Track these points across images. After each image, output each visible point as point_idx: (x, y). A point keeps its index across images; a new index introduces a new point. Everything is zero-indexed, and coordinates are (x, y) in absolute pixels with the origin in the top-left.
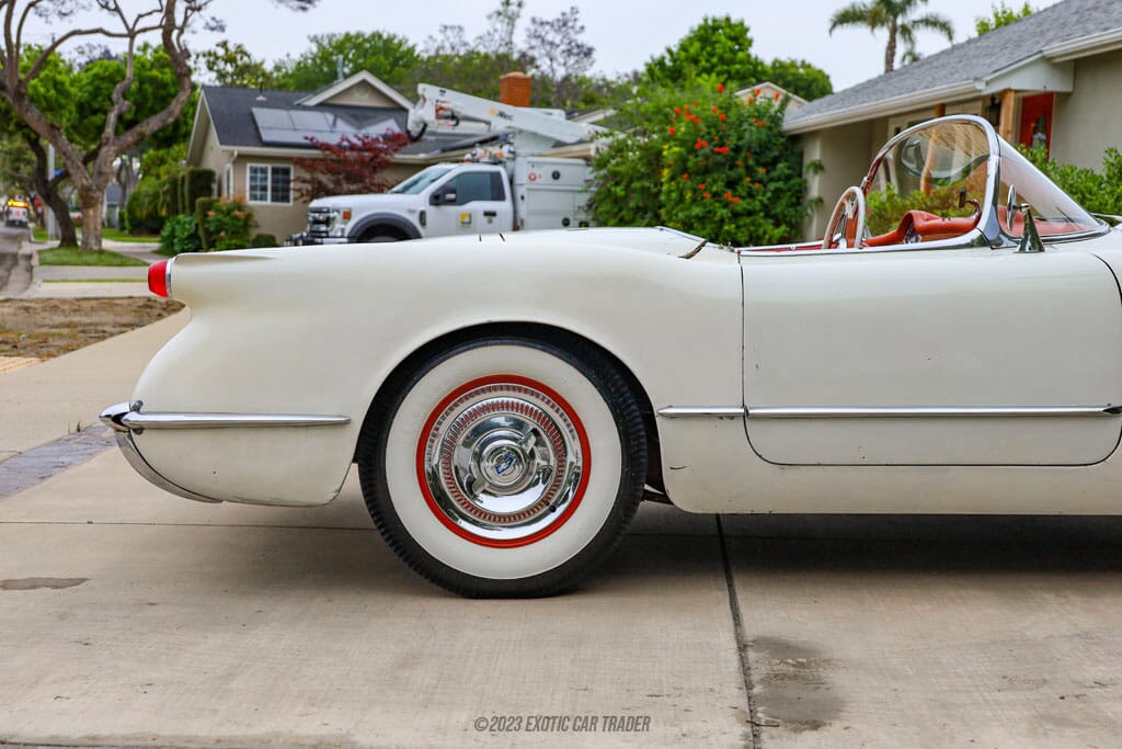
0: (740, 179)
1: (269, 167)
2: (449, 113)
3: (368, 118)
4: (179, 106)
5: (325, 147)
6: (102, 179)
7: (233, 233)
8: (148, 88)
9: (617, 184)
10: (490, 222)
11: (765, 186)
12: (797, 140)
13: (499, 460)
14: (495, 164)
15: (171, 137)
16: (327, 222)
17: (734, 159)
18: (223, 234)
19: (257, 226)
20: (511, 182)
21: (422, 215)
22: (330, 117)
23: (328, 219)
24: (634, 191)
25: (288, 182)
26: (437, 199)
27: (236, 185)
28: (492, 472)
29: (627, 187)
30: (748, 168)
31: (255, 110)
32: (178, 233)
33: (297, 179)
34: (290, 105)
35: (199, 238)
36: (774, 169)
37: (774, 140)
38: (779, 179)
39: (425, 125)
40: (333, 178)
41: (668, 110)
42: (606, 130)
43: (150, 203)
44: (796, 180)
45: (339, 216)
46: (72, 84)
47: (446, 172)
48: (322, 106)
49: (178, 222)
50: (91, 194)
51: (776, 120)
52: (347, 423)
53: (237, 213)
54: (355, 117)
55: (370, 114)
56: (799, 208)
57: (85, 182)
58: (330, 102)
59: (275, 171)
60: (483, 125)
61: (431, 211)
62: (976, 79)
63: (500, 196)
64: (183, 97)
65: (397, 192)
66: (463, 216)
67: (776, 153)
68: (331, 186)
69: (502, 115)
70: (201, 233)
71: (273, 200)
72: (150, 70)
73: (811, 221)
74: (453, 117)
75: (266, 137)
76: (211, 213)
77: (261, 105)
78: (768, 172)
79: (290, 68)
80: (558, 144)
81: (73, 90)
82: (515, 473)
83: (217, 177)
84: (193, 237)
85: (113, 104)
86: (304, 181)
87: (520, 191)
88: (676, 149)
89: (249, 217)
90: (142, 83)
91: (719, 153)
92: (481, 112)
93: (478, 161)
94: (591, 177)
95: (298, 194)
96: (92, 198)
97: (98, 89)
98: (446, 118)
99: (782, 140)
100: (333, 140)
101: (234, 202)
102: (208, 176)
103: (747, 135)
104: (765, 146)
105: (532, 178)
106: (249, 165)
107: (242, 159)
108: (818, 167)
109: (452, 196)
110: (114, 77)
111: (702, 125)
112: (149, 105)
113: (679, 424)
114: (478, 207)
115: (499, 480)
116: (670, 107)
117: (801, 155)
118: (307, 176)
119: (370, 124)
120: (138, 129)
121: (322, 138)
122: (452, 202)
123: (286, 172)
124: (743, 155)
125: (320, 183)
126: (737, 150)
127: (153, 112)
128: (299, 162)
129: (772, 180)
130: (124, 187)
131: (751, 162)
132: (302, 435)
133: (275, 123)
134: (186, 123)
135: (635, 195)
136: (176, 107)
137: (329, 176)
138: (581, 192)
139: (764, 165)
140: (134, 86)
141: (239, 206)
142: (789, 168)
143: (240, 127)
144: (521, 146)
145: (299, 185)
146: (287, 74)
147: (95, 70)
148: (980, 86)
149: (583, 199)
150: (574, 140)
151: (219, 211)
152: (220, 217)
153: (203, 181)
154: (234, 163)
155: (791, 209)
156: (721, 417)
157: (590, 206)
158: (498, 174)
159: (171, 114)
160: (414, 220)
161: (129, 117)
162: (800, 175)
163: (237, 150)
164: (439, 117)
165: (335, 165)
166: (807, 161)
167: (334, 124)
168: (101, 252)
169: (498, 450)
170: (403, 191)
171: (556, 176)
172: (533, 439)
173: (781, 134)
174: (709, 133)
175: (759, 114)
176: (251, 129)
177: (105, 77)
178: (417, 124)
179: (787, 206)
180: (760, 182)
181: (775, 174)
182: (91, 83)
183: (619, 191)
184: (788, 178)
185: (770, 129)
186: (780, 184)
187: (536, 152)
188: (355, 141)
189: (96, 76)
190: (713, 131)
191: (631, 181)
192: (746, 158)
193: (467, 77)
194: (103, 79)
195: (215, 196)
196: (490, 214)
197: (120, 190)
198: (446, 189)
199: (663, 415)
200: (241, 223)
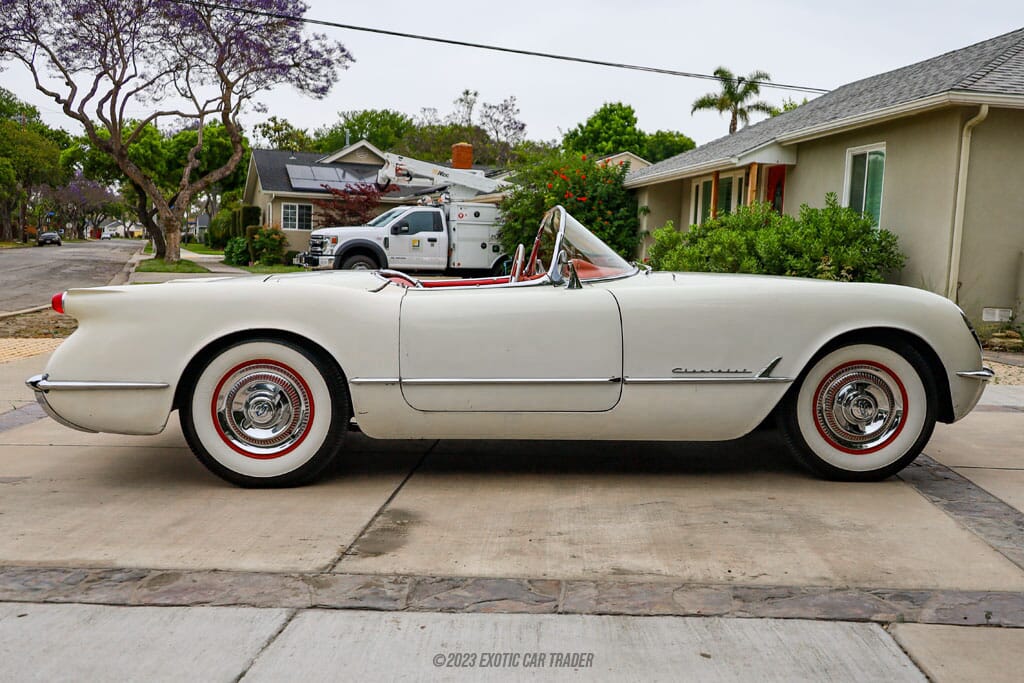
0: (595, 218)
1: (297, 205)
2: (405, 173)
3: (364, 172)
4: (234, 164)
5: (335, 192)
6: (179, 213)
7: (271, 250)
8: (216, 150)
9: (516, 221)
10: (432, 245)
11: (611, 223)
12: (634, 192)
13: (259, 408)
14: (437, 206)
15: (231, 184)
16: (322, 245)
17: (591, 205)
18: (264, 250)
19: (288, 245)
20: (448, 219)
21: (386, 240)
22: (340, 171)
23: (322, 243)
24: (527, 225)
25: (310, 215)
26: (396, 230)
27: (274, 216)
28: (255, 416)
29: (523, 223)
30: (600, 210)
31: (288, 166)
32: (235, 249)
33: (315, 214)
34: (312, 163)
35: (248, 253)
36: (618, 212)
37: (617, 192)
38: (621, 219)
39: (389, 180)
40: (340, 213)
41: (549, 171)
42: (510, 184)
43: (224, 227)
44: (632, 219)
45: (329, 241)
46: (163, 147)
47: (403, 212)
48: (335, 164)
49: (236, 242)
50: (172, 223)
51: (620, 179)
52: (168, 386)
53: (274, 236)
54: (357, 171)
55: (368, 169)
56: (634, 238)
57: (168, 215)
58: (342, 161)
59: (300, 207)
60: (428, 180)
61: (392, 238)
62: (733, 156)
63: (439, 228)
64: (236, 157)
65: (370, 225)
66: (414, 241)
67: (619, 202)
68: (338, 218)
69: (441, 173)
70: (250, 250)
71: (299, 228)
72: (218, 137)
73: (642, 247)
74: (408, 175)
75: (295, 184)
76: (256, 236)
77: (293, 163)
78: (613, 214)
79: (326, 133)
80: (480, 193)
81: (164, 151)
82: (268, 416)
83: (262, 212)
84: (245, 252)
85: (188, 162)
86: (320, 215)
87: (453, 225)
88: (552, 198)
89: (283, 239)
90: (212, 146)
91: (581, 201)
92: (427, 172)
93: (426, 205)
94: (500, 216)
95: (316, 224)
96: (173, 226)
97: (181, 151)
98: (404, 175)
99: (623, 193)
100: (341, 187)
101: (273, 229)
102: (257, 210)
103: (599, 189)
104: (610, 197)
105: (461, 216)
106: (283, 204)
107: (278, 199)
108: (647, 211)
109: (406, 228)
110: (192, 143)
111: (570, 183)
112: (217, 161)
113: (363, 388)
114: (424, 235)
115: (257, 419)
116: (552, 169)
117: (637, 203)
118: (322, 212)
119: (367, 177)
120: (205, 179)
121: (333, 186)
122: (406, 232)
123: (309, 208)
124: (597, 202)
125: (331, 216)
126: (593, 199)
127: (219, 166)
128: (317, 202)
129: (617, 219)
130: (210, 216)
131: (602, 207)
132: (142, 394)
133: (302, 175)
134: (243, 174)
135: (527, 228)
136: (232, 165)
137: (337, 211)
138: (493, 225)
139: (610, 209)
140: (206, 149)
141: (276, 231)
142: (627, 211)
143: (277, 177)
144: (453, 194)
145: (317, 218)
146: (323, 138)
147: (179, 138)
148: (734, 160)
149: (495, 231)
150: (491, 190)
151: (261, 235)
152: (262, 239)
153: (253, 214)
154: (273, 202)
155: (629, 239)
156: (387, 383)
157: (499, 235)
158: (438, 213)
159: (228, 169)
160: (381, 244)
161: (202, 169)
162: (636, 216)
163: (274, 193)
164: (398, 175)
165: (340, 205)
166: (640, 206)
167: (344, 176)
168: (180, 262)
169: (257, 403)
170: (374, 225)
171: (477, 215)
172: (279, 397)
173: (623, 188)
174: (574, 188)
175: (608, 175)
176: (285, 180)
177: (184, 144)
178: (384, 179)
179: (626, 237)
180: (608, 220)
181: (619, 215)
182: (177, 146)
183: (518, 225)
184: (627, 218)
185: (616, 185)
186: (621, 222)
187: (465, 198)
188: (355, 187)
189: (180, 142)
190: (577, 187)
191: (524, 219)
192: (599, 204)
193: (439, 142)
194: (185, 144)
195: (261, 224)
196: (432, 240)
197: (207, 217)
198: (402, 223)
199: (353, 383)
200: (277, 243)
